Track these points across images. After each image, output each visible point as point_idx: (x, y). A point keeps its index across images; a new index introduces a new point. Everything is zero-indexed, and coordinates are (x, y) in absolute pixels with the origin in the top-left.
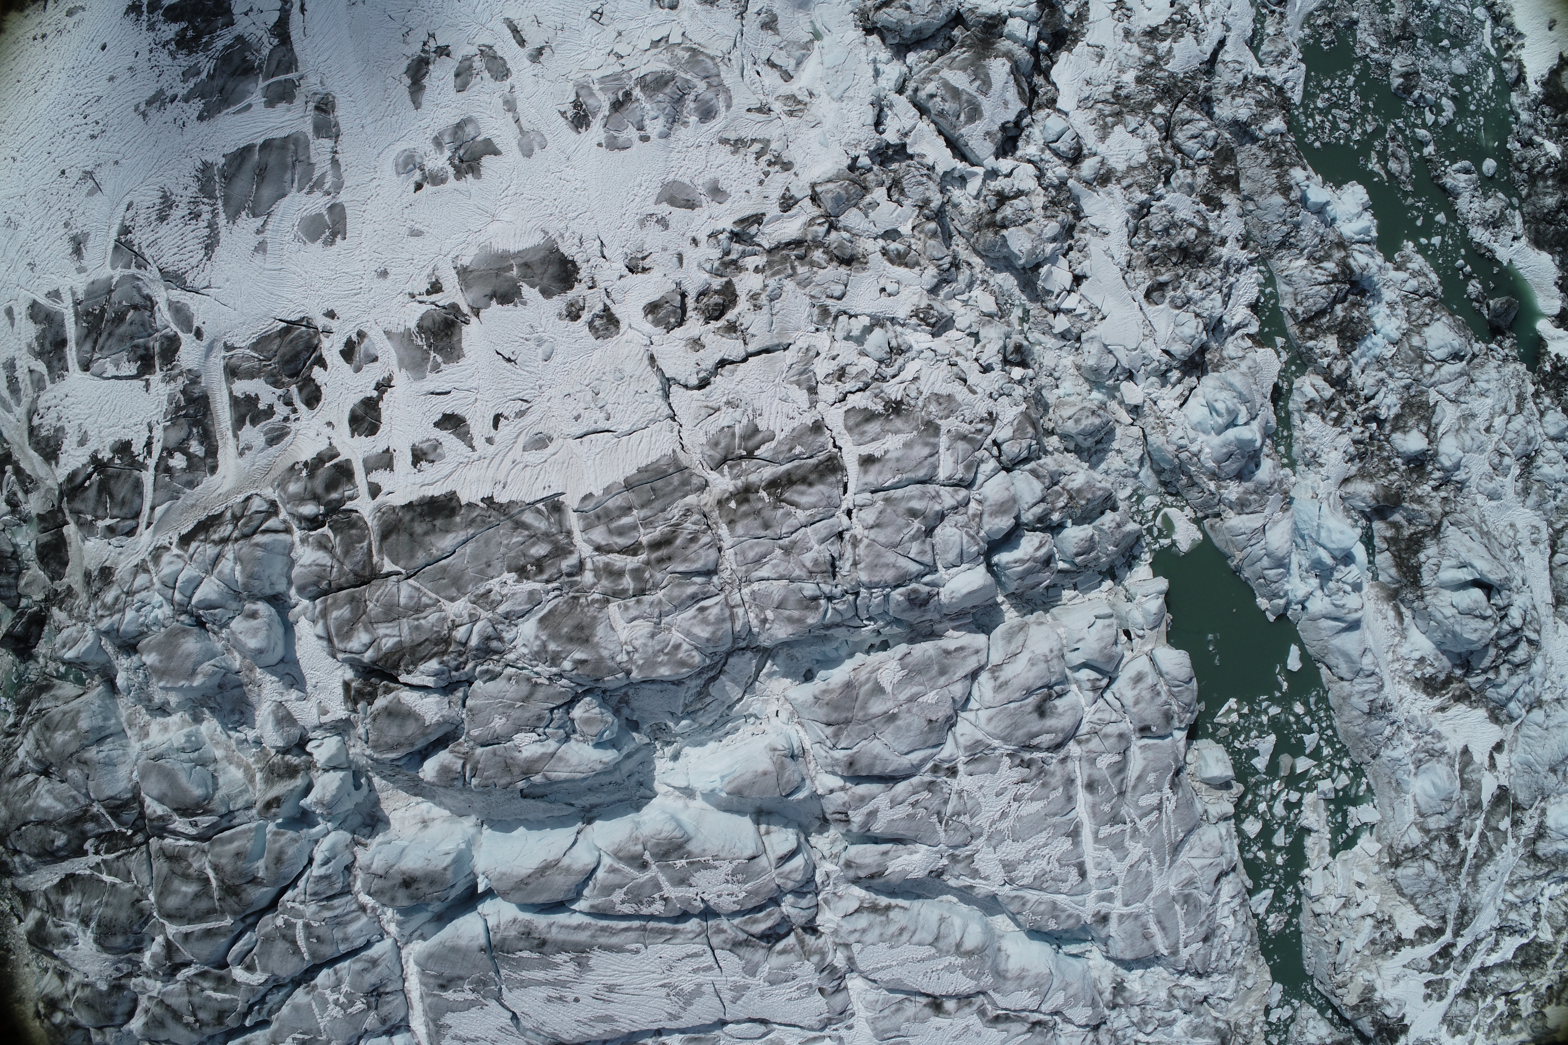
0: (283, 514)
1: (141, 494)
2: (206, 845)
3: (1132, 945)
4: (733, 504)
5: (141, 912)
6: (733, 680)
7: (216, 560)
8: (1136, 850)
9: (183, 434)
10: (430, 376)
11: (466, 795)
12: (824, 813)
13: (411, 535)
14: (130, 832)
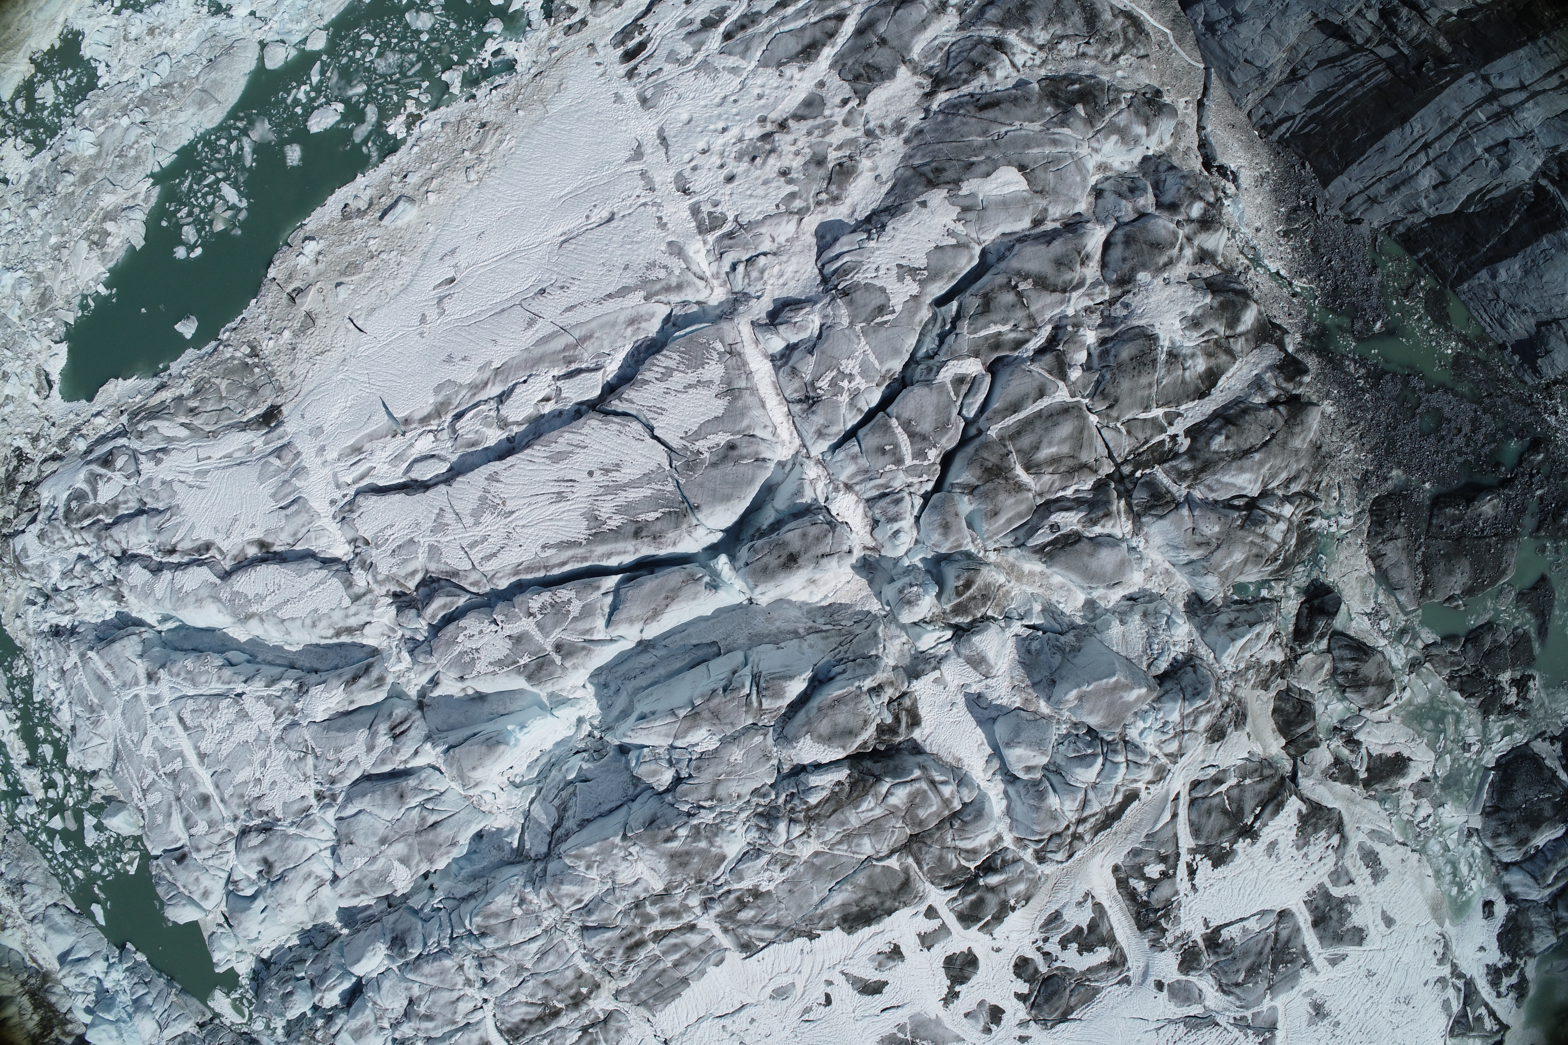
0: (1028, 855)
1: (1192, 824)
2: (1040, 501)
3: (118, 658)
4: (584, 990)
5: (1104, 396)
6: (540, 825)
7: (1085, 803)
8: (146, 750)
9: (1155, 895)
10: (905, 1020)
11: (773, 628)
12: (424, 717)
13: (878, 892)
14: (1138, 474)
